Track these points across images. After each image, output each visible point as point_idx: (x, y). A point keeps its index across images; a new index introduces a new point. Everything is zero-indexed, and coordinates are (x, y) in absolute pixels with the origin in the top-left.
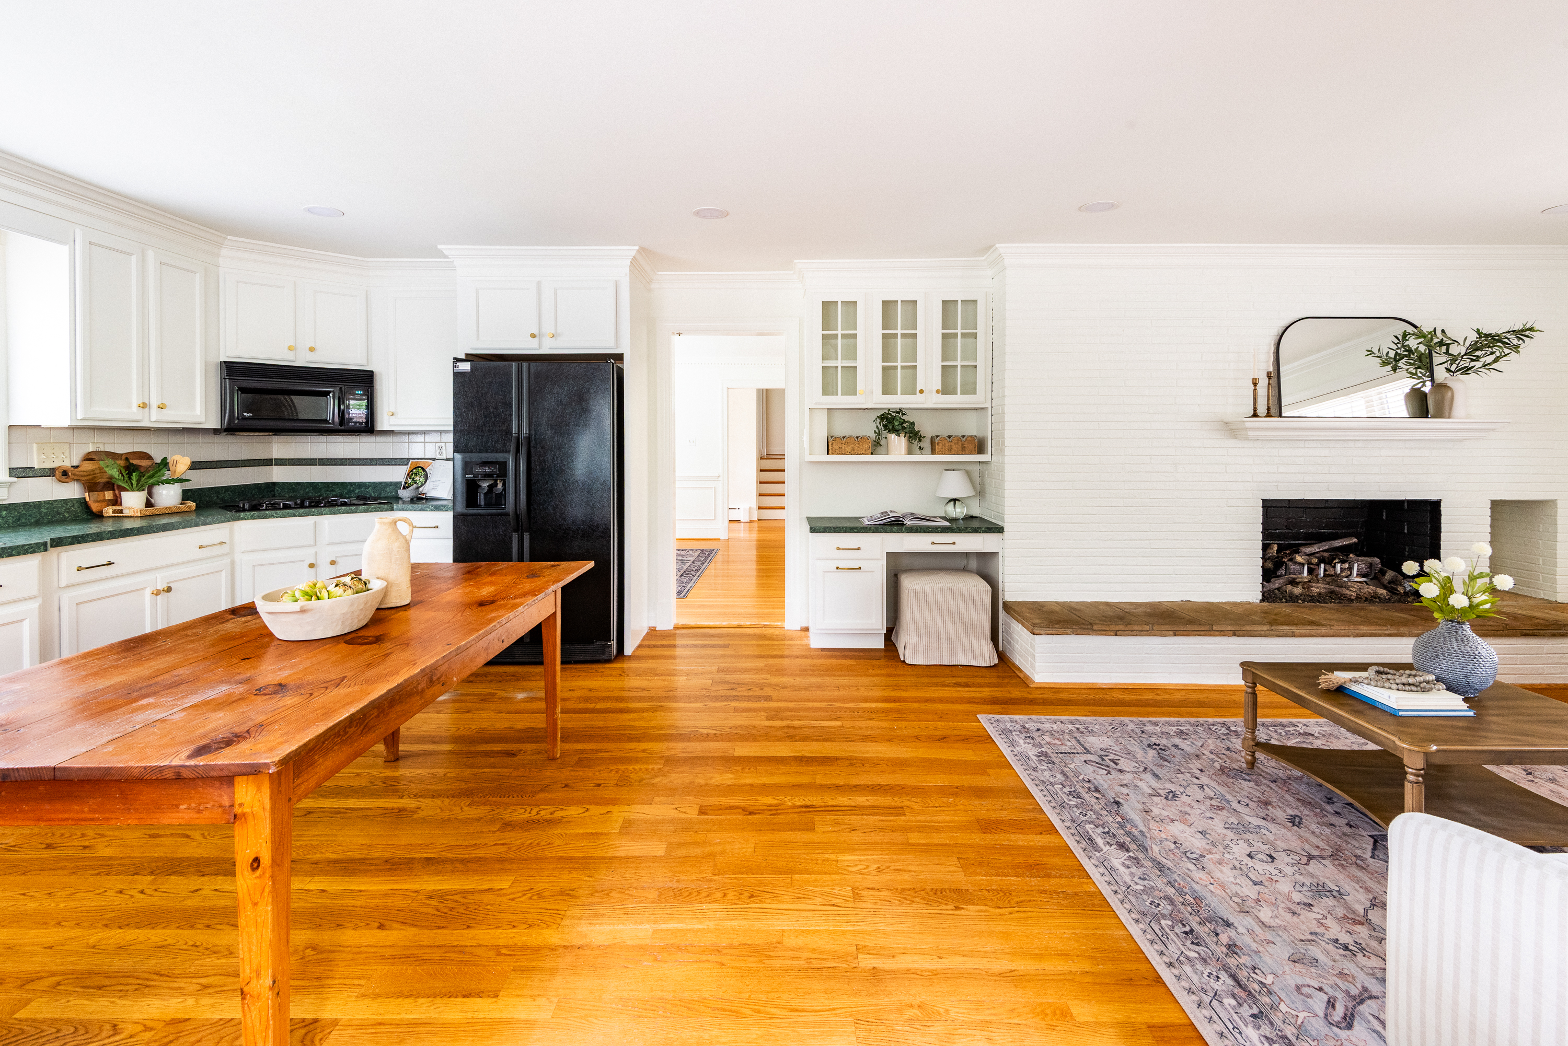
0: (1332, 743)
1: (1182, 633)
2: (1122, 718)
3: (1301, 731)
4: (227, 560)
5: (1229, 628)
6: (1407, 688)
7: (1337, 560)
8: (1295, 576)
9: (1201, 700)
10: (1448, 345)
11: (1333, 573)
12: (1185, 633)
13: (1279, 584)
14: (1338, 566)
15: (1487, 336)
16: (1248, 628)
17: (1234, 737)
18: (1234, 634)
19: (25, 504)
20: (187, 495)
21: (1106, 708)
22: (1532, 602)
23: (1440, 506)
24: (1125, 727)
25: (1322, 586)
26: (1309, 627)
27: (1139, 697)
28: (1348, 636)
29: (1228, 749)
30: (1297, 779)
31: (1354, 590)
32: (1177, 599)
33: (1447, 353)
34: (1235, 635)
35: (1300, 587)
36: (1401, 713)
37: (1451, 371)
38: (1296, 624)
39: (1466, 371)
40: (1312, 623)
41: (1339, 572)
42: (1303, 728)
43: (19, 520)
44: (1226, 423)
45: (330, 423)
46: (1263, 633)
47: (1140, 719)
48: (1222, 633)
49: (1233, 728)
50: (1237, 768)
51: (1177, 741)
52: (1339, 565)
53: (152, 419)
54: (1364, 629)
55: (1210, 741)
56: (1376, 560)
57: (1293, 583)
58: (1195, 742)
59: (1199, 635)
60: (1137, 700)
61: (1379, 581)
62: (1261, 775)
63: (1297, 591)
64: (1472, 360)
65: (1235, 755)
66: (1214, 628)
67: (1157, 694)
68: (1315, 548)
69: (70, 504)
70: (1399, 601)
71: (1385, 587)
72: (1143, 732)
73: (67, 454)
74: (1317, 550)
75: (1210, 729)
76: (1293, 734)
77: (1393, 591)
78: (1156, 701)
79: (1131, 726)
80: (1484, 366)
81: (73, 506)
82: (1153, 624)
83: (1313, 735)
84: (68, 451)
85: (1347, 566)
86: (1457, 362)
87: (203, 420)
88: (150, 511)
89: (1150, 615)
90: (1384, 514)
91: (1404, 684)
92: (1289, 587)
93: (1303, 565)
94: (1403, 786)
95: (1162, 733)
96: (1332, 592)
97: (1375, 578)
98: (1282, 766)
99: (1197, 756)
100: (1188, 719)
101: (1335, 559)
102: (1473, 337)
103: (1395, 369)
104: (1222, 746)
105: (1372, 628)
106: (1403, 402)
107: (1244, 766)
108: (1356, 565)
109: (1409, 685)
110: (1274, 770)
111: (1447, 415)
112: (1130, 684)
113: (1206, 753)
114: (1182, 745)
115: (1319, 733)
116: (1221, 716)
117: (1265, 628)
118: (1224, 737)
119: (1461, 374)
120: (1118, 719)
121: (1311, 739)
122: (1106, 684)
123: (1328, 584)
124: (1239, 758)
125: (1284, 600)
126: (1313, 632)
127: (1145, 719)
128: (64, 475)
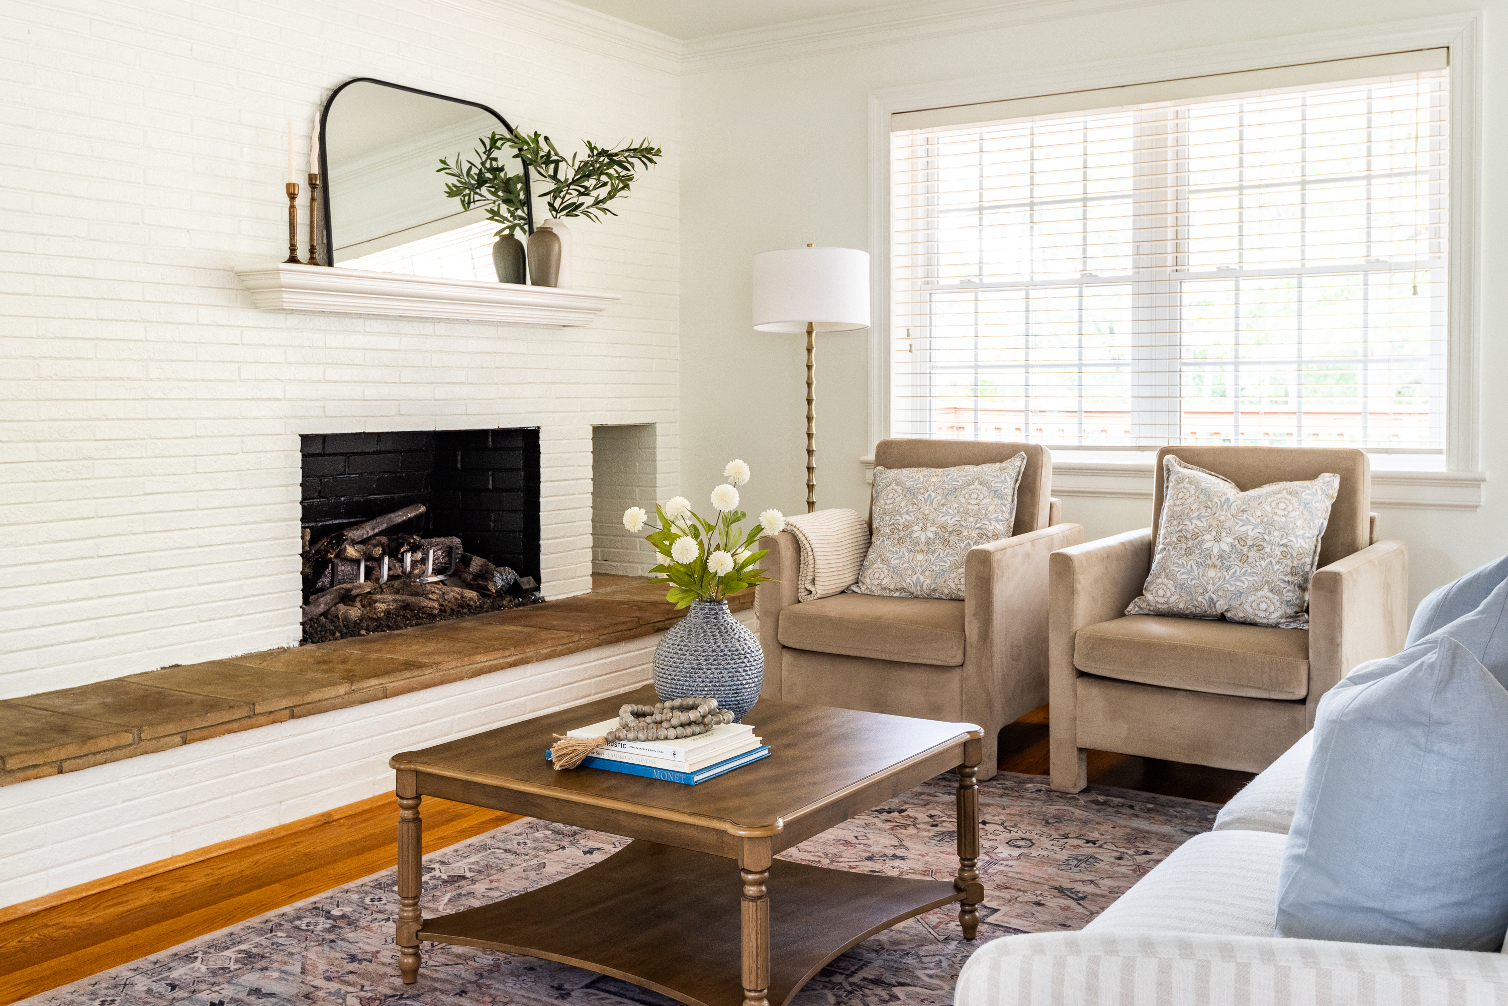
0: (498, 881)
1: (197, 734)
2: (113, 971)
3: (444, 877)
5: (285, 703)
6: (689, 730)
7: (406, 547)
8: (349, 586)
9: (247, 873)
10: (557, 163)
11: (399, 572)
12: (205, 733)
13: (326, 604)
14: (408, 558)
15: (604, 153)
16: (315, 696)
17: (347, 929)
18: (293, 714)
21: (61, 959)
22: (634, 584)
23: (538, 438)
24: (128, 990)
25: (390, 597)
26: (408, 674)
27: (120, 909)
28: (461, 679)
29: (353, 958)
30: (491, 971)
31: (434, 597)
32: (153, 666)
33: (554, 177)
34: (293, 716)
35: (358, 604)
36: (697, 778)
37: (555, 209)
38: (386, 673)
39: (572, 209)
40: (409, 665)
41: (409, 569)
42: (443, 868)
44: (239, 274)
46: (339, 700)
47: (153, 957)
48: (272, 717)
49: (336, 912)
50: (389, 992)
51: (252, 979)
52: (409, 555)
54: (482, 660)
55: (312, 955)
56: (456, 541)
57: (347, 598)
58: (285, 968)
59: (229, 732)
60: (120, 916)
61: (460, 577)
62: (436, 989)
63: (355, 612)
64: (581, 194)
65: (371, 967)
66: (259, 709)
67: (157, 889)
68: (367, 530)
70: (493, 608)
71: (470, 587)
72: (173, 987)
74: (371, 533)
75: (297, 928)
76: (435, 887)
77: (483, 592)
78: (163, 904)
79: (142, 984)
80: (597, 203)
82: (140, 728)
83: (464, 878)
85: (419, 555)
86: (562, 195)
89: (121, 708)
90: (459, 458)
91: (682, 725)
92: (342, 608)
93: (357, 562)
94: (738, 910)
95: (214, 973)
96: (406, 606)
97: (456, 574)
98: (458, 956)
99: (307, 996)
100: (246, 923)
101: (402, 545)
102: (584, 155)
103: (467, 205)
104: (338, 955)
105: (492, 656)
106: (491, 259)
107: (398, 982)
108: (431, 552)
109: (690, 724)
110: (449, 969)
111: (553, 282)
112: (91, 884)
113: (320, 982)
114: (268, 986)
115: (470, 870)
116: (303, 895)
117: (342, 689)
118: (332, 937)
119: (567, 215)
120: (106, 975)
121: (466, 887)
122: (36, 902)
123: (397, 592)
124: (382, 970)
125: (338, 634)
126: (413, 682)
127: (163, 955)
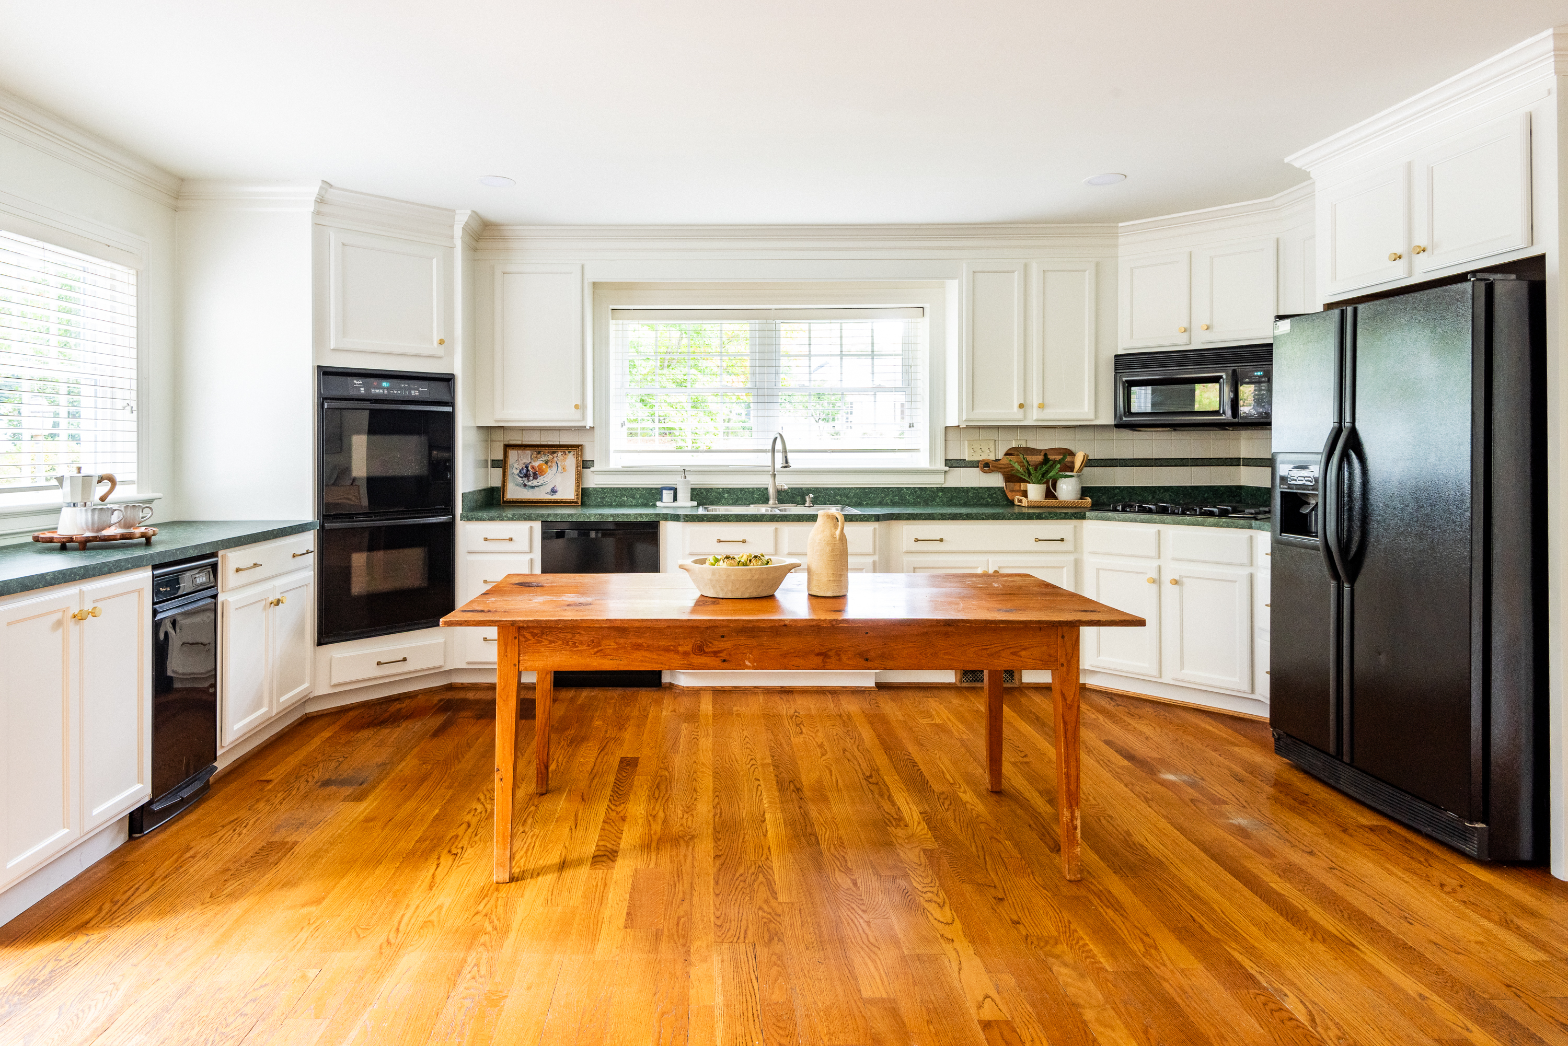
4: (1071, 558)
19: (956, 488)
20: (1085, 492)
43: (951, 500)
45: (1221, 415)
53: (1034, 417)
69: (992, 491)
73: (992, 449)
81: (995, 493)
84: (993, 447)
87: (1092, 416)
88: (1052, 502)
128: (987, 466)
